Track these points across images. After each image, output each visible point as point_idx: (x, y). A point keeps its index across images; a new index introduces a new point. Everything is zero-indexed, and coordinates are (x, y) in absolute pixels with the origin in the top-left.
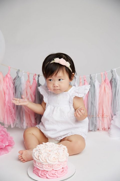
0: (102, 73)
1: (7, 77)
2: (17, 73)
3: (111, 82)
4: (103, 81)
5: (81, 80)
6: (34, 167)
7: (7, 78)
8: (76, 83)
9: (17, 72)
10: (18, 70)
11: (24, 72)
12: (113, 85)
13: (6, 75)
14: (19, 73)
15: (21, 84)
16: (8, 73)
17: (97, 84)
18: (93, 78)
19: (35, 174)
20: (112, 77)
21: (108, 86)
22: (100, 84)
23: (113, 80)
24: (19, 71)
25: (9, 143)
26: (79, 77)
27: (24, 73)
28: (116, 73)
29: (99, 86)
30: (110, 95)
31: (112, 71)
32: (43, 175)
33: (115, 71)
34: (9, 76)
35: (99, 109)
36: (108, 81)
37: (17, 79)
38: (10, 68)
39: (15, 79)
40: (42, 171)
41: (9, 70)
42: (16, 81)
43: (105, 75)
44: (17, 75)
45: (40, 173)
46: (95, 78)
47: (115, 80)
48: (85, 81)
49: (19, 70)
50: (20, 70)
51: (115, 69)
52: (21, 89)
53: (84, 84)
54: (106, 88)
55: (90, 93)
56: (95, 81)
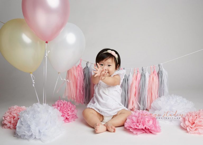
0: (151, 67)
2: (86, 64)
4: (152, 72)
5: (135, 71)
7: (79, 68)
8: (130, 73)
9: (87, 63)
12: (160, 75)
13: (78, 65)
18: (144, 70)
20: (159, 69)
21: (156, 77)
22: (149, 74)
23: (160, 72)
24: (88, 63)
26: (134, 68)
27: (92, 64)
28: (162, 67)
29: (148, 76)
30: (157, 83)
31: (159, 65)
33: (162, 65)
34: (80, 66)
36: (156, 73)
37: (86, 69)
39: (84, 69)
43: (153, 68)
44: (86, 66)
46: (146, 70)
47: (161, 72)
48: (138, 72)
51: (162, 64)
53: (137, 74)
54: (154, 78)
55: (141, 81)
56: (146, 72)
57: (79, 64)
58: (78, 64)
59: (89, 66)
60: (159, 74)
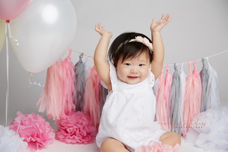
0: (190, 62)
1: (66, 62)
2: (80, 57)
3: (201, 74)
4: (191, 72)
9: (80, 56)
10: (81, 54)
11: (89, 56)
12: (204, 78)
13: (65, 59)
14: (82, 57)
15: (84, 71)
16: (68, 57)
17: (183, 76)
18: (178, 68)
20: (203, 67)
21: (197, 80)
22: (186, 76)
23: (204, 72)
24: (83, 55)
27: (89, 58)
28: (208, 63)
29: (185, 79)
30: (200, 90)
31: (203, 60)
33: (207, 60)
34: (68, 60)
35: (184, 109)
36: (198, 73)
37: (79, 65)
38: (71, 50)
39: (76, 65)
41: (70, 52)
42: (78, 68)
43: (193, 64)
44: (80, 60)
46: (181, 69)
47: (206, 71)
48: (167, 71)
49: (83, 53)
50: (84, 54)
51: (207, 58)
52: (84, 78)
53: (167, 75)
54: (195, 83)
55: (174, 87)
56: (180, 72)
58: (65, 57)
59: (83, 60)
60: (203, 74)
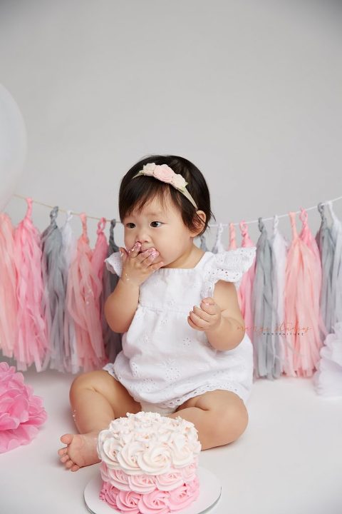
0: (293, 214)
1: (22, 229)
2: (51, 216)
3: (319, 238)
4: (296, 236)
5: (234, 235)
6: (103, 483)
7: (24, 230)
8: (219, 242)
9: (51, 212)
10: (54, 208)
11: (71, 213)
12: (325, 247)
13: (20, 221)
14: (56, 216)
15: (62, 246)
16: (26, 217)
17: (278, 245)
18: (267, 228)
19: (104, 502)
20: (322, 223)
21: (310, 251)
22: (286, 244)
23: (325, 234)
24: (57, 211)
25: (30, 415)
26: (227, 225)
27: (72, 216)
28: (333, 214)
29: (284, 250)
30: (317, 274)
31: (321, 209)
32: (129, 505)
33: (331, 208)
34: (27, 224)
36: (311, 236)
37: (51, 234)
38: (31, 202)
39: (45, 234)
40: (126, 492)
41: (29, 207)
42: (49, 239)
43: (300, 218)
44: (52, 223)
45: (119, 499)
46: (273, 229)
47: (330, 232)
48: (244, 235)
49: (57, 207)
50: (60, 208)
51: (330, 203)
52: (64, 261)
53: (244, 244)
54: (306, 258)
55: (259, 269)
56: (273, 237)
57: (22, 218)
59: (59, 222)
60: (323, 239)
